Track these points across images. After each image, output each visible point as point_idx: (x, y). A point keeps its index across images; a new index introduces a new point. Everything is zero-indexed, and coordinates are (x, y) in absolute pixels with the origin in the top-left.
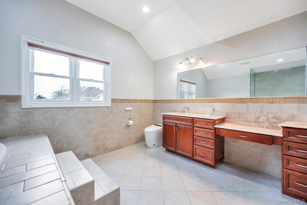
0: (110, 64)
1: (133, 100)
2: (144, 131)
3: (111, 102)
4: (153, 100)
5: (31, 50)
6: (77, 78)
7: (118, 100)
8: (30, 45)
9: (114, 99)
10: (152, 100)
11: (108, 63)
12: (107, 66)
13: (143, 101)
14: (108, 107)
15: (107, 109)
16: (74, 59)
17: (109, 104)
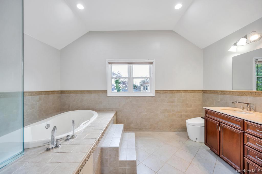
0: (153, 63)
1: (176, 90)
2: (186, 122)
3: (155, 93)
4: (203, 91)
5: (110, 66)
6: (132, 77)
7: (161, 91)
8: (109, 63)
9: (157, 91)
10: (201, 90)
11: (152, 63)
12: (151, 65)
13: (188, 91)
14: (152, 97)
15: (152, 98)
16: (130, 65)
17: (153, 94)
